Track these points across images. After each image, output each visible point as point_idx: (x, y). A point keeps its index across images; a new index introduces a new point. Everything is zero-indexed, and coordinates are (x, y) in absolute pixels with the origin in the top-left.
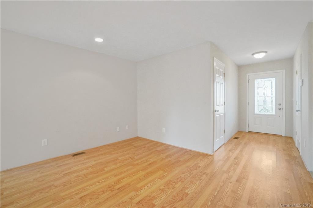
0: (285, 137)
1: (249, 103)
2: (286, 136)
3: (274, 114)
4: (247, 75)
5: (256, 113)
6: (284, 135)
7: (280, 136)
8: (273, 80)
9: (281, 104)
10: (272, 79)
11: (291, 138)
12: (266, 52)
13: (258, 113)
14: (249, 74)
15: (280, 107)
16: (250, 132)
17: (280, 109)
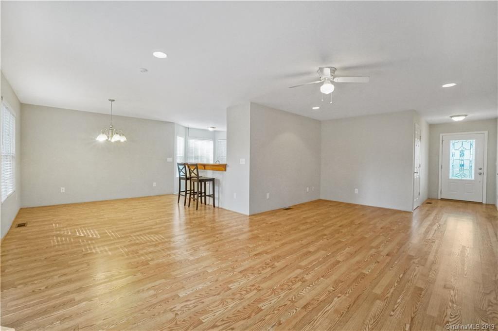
0: (486, 204)
1: (442, 166)
2: (488, 203)
3: (473, 179)
4: (441, 135)
5: (450, 178)
6: (484, 202)
7: (481, 203)
8: (473, 142)
9: (482, 168)
10: (471, 140)
11: (494, 205)
12: (466, 115)
13: (454, 178)
14: (443, 134)
15: (480, 171)
16: (442, 199)
17: (480, 174)
